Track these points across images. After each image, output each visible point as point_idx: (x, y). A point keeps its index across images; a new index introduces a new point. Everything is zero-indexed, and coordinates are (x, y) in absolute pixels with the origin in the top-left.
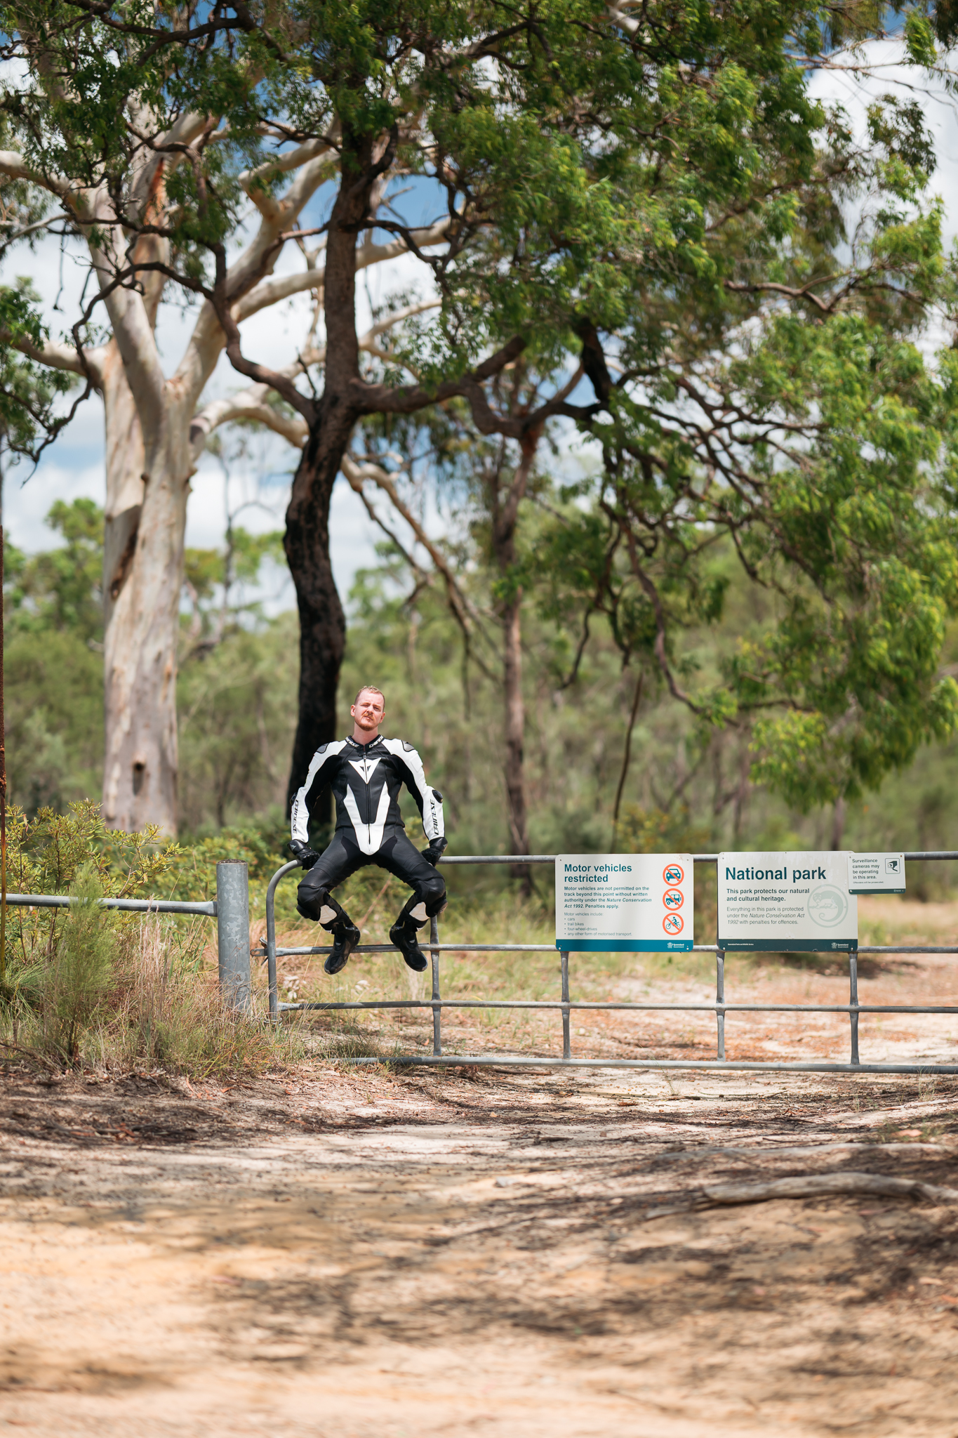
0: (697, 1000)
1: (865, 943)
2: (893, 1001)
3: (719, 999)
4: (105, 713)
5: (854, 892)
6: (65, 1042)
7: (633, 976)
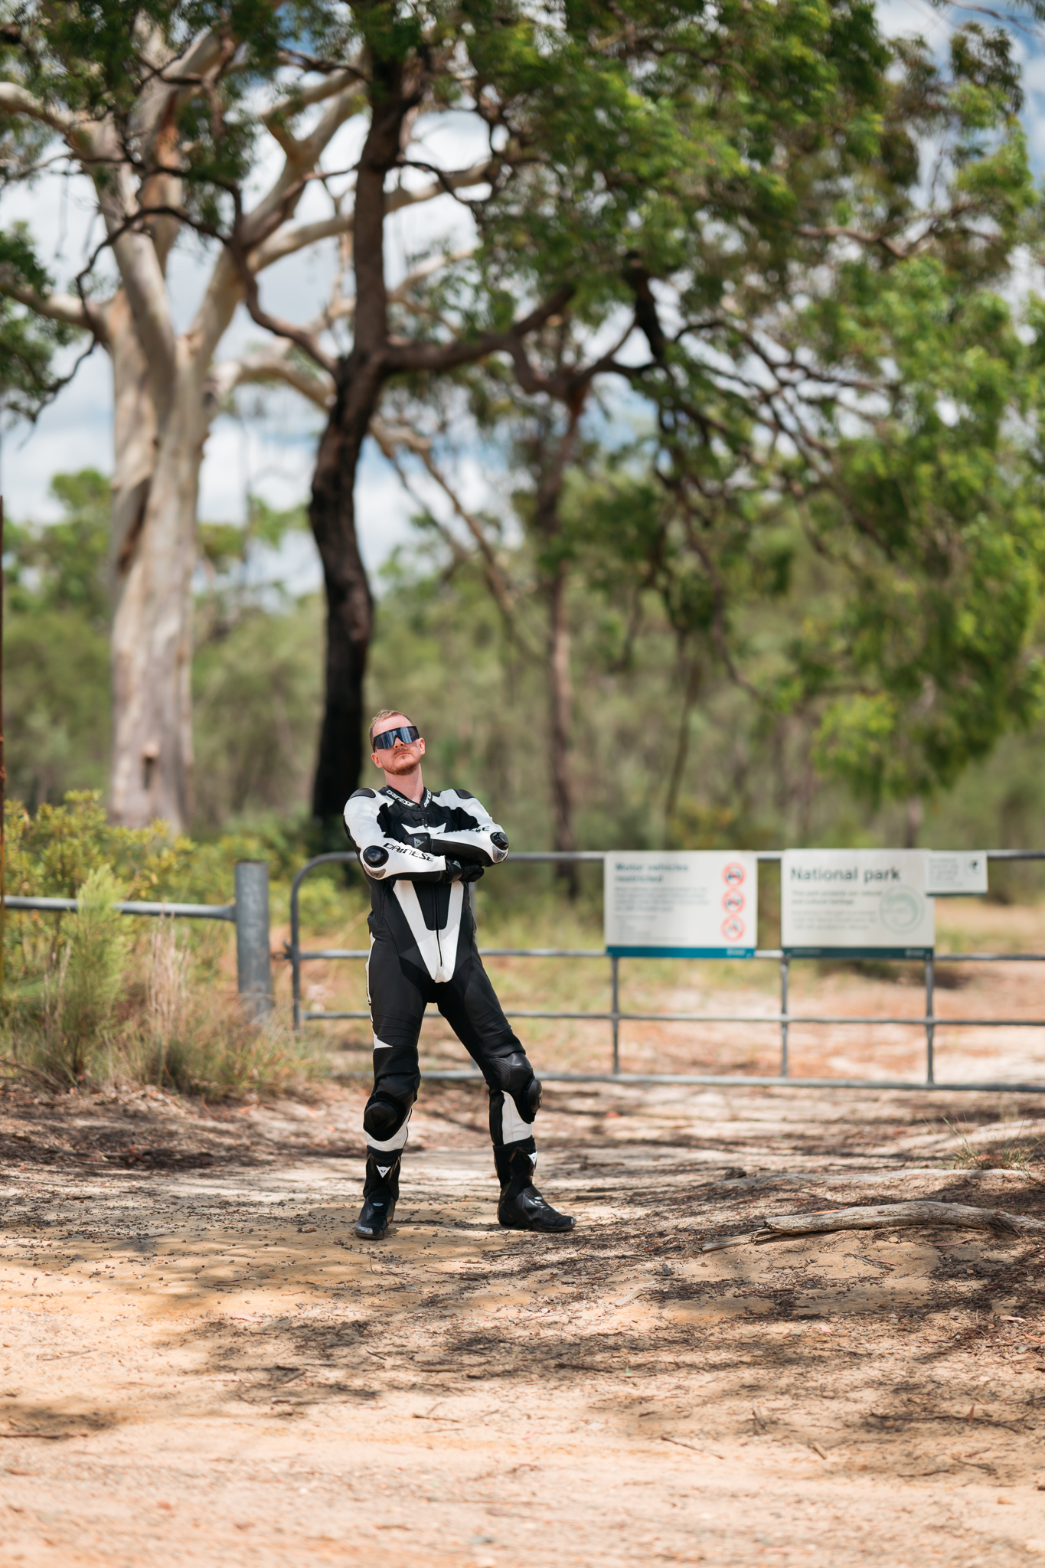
0: (758, 1012)
1: (942, 951)
2: (973, 1014)
3: (784, 1011)
4: (114, 701)
5: (931, 895)
6: (69, 1059)
7: (689, 986)
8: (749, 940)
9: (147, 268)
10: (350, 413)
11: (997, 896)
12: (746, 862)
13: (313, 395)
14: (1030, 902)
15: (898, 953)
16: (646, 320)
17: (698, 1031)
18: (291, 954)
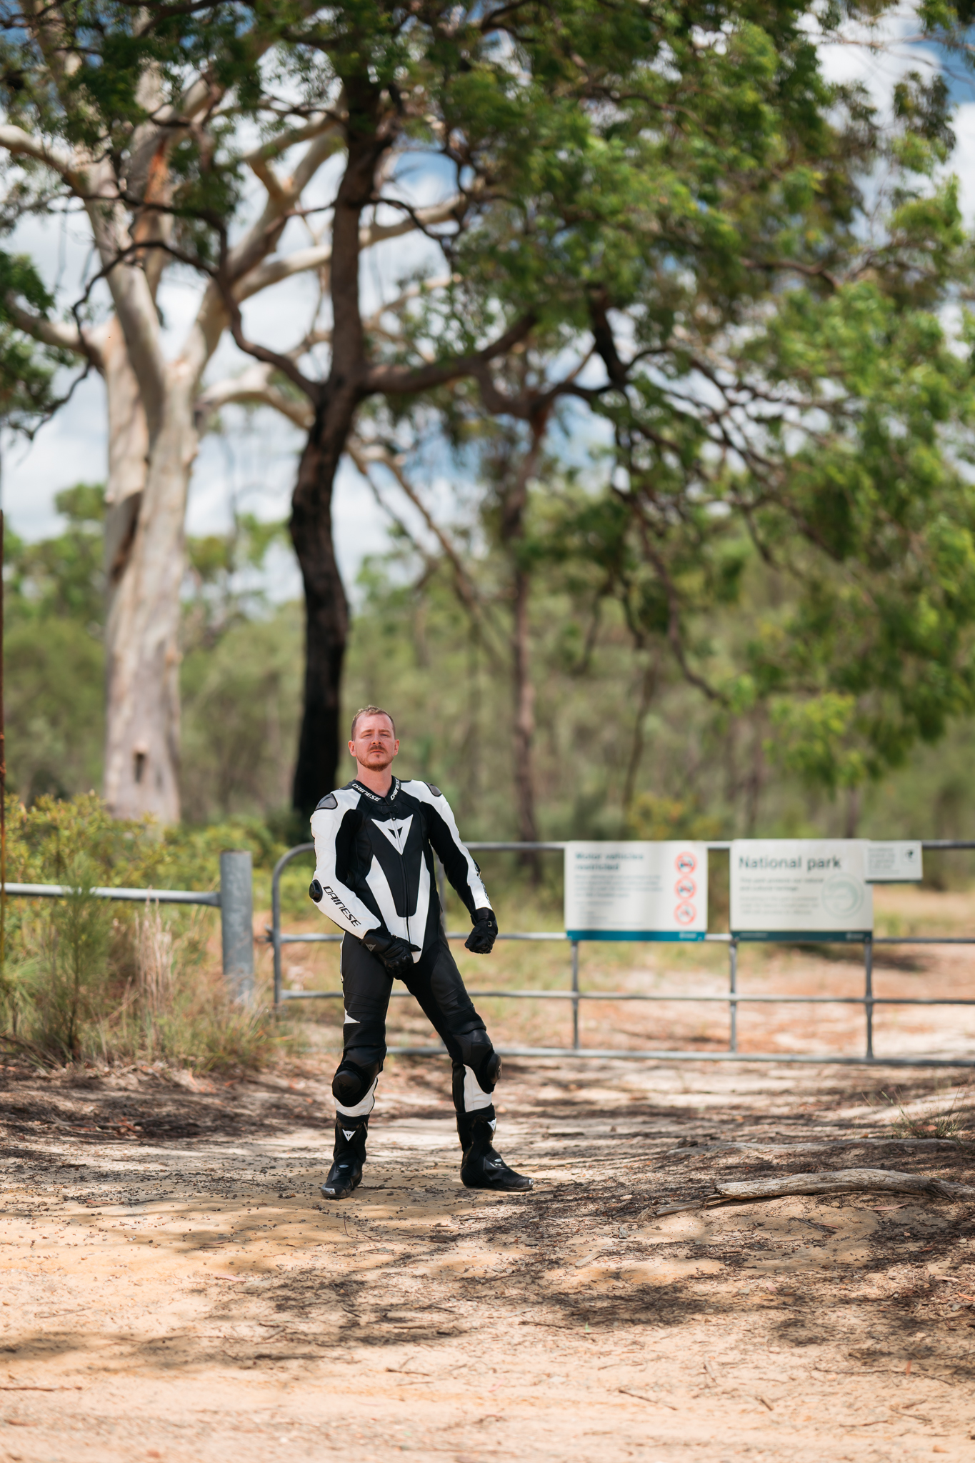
0: (708, 992)
1: (880, 934)
3: (732, 991)
4: (106, 701)
5: (870, 882)
6: (65, 1035)
7: (644, 967)
8: (700, 924)
9: (141, 298)
10: (328, 433)
11: (932, 882)
12: (697, 851)
13: (295, 418)
14: (962, 889)
15: (839, 936)
16: (605, 346)
17: (651, 1009)
18: (271, 937)
